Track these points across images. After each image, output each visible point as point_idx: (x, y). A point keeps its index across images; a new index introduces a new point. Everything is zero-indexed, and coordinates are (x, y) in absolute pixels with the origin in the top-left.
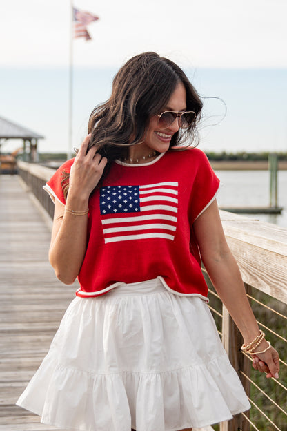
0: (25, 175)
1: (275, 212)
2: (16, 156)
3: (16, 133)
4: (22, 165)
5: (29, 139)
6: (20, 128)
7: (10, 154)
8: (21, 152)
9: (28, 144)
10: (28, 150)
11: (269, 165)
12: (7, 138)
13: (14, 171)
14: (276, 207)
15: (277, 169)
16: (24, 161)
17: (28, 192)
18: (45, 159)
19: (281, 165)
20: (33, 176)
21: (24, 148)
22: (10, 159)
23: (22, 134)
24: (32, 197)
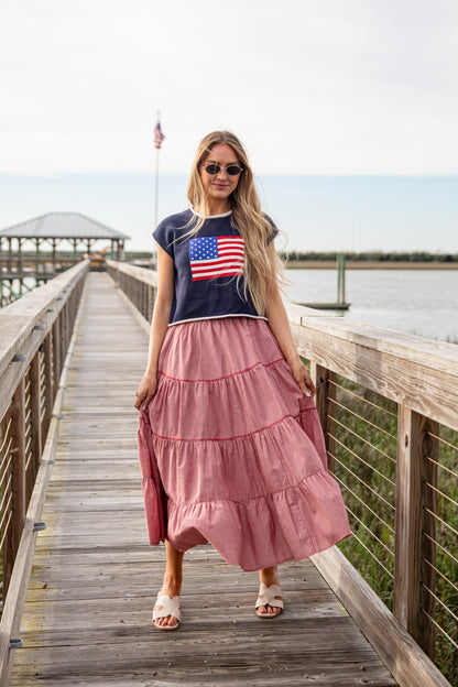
0: (113, 272)
1: (343, 308)
2: (104, 254)
3: (105, 234)
4: (110, 263)
5: (117, 240)
6: (109, 230)
7: (98, 253)
8: (109, 250)
9: (115, 244)
10: (115, 249)
11: (337, 264)
12: (97, 238)
13: (101, 269)
14: (344, 303)
15: (345, 269)
16: (113, 259)
17: (116, 287)
18: (131, 257)
19: (349, 264)
20: (121, 273)
21: (112, 247)
22: (98, 257)
23: (110, 235)
24: (121, 292)
